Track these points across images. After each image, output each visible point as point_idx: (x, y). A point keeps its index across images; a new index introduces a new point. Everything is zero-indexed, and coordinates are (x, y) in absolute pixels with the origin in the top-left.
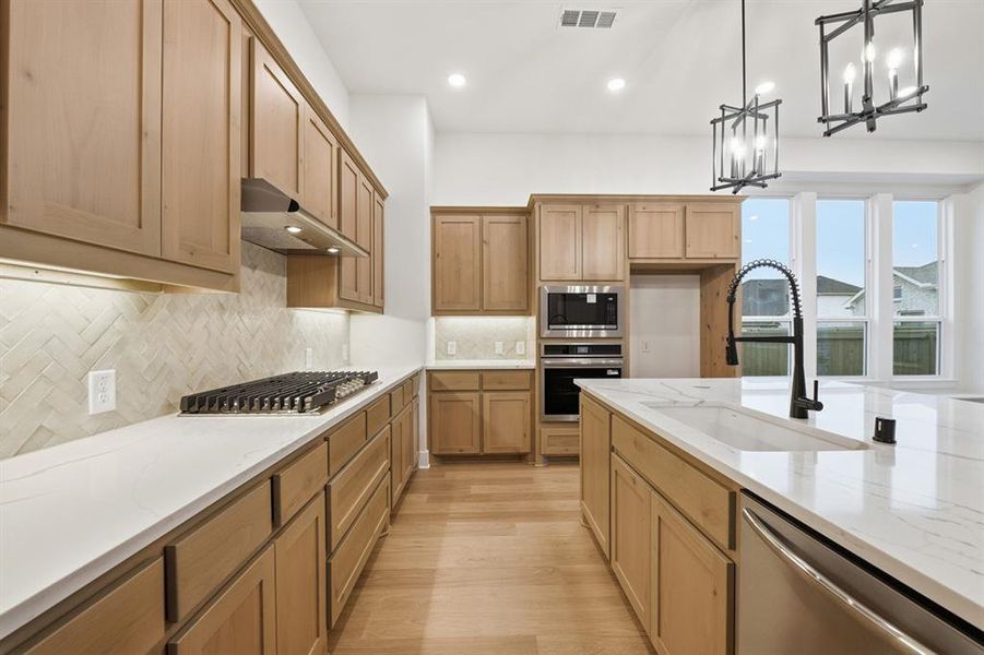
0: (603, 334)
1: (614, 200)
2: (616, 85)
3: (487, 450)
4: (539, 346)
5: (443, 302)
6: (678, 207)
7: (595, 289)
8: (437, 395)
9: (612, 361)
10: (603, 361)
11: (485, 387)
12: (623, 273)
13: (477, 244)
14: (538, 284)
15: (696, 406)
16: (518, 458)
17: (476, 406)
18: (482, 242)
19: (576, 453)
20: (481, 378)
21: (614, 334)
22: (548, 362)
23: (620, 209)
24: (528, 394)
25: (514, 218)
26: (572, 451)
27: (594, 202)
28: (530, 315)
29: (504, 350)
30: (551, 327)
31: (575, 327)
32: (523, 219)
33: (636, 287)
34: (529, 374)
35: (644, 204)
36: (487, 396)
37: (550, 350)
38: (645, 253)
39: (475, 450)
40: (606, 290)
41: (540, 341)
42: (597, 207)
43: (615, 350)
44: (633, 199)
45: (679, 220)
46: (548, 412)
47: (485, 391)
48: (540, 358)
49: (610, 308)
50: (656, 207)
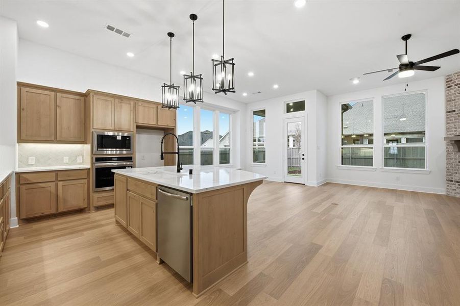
0: (125, 152)
1: (129, 99)
2: (130, 55)
3: (61, 210)
4: (92, 158)
5: (26, 135)
6: (154, 106)
7: (120, 134)
8: (24, 187)
9: (128, 163)
10: (124, 164)
11: (59, 179)
12: (133, 128)
13: (53, 107)
14: (92, 130)
15: (155, 173)
16: (81, 211)
17: (53, 189)
18: (56, 106)
19: (112, 202)
20: (57, 175)
21: (129, 152)
22: (96, 165)
23: (132, 103)
24: (86, 180)
25: (78, 97)
26: (110, 202)
27: (121, 98)
28: (86, 144)
29: (69, 161)
30: (99, 149)
31: (110, 149)
32: (82, 98)
33: (139, 134)
34: (86, 171)
35: (142, 103)
36: (60, 184)
37: (98, 160)
38: (141, 121)
39: (53, 211)
40: (126, 135)
41: (93, 156)
42: (122, 100)
43: (130, 159)
44: (138, 100)
45: (155, 111)
46: (97, 187)
47: (59, 181)
48: (92, 163)
49: (127, 142)
50: (146, 105)
